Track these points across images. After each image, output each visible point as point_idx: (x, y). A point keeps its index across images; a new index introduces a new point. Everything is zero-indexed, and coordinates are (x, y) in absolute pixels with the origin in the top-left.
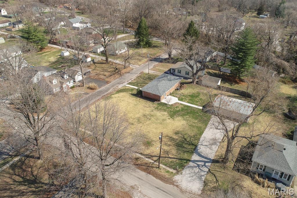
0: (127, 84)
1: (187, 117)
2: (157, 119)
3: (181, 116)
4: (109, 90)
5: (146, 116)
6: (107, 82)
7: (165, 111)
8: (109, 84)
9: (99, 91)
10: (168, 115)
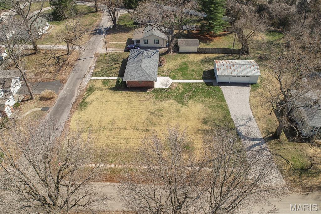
0: (92, 76)
1: (198, 98)
2: (170, 113)
3: (190, 98)
4: (75, 93)
5: (154, 113)
6: (62, 82)
7: (168, 98)
8: (66, 84)
9: (61, 99)
10: (176, 103)
